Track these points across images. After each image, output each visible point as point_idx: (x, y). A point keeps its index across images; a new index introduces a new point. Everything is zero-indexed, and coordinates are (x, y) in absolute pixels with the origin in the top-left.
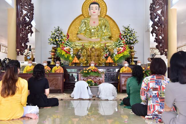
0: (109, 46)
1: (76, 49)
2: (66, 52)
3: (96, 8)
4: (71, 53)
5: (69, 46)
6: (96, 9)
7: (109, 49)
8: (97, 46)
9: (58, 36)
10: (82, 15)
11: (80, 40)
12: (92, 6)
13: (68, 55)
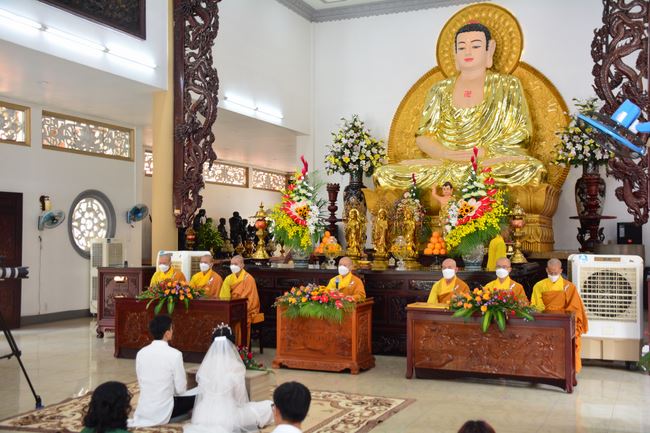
1: (396, 190)
2: (294, 218)
3: (476, 44)
4: (309, 222)
5: (307, 197)
6: (476, 47)
9: (348, 148)
10: (439, 69)
11: (424, 155)
12: (462, 37)
13: (300, 229)
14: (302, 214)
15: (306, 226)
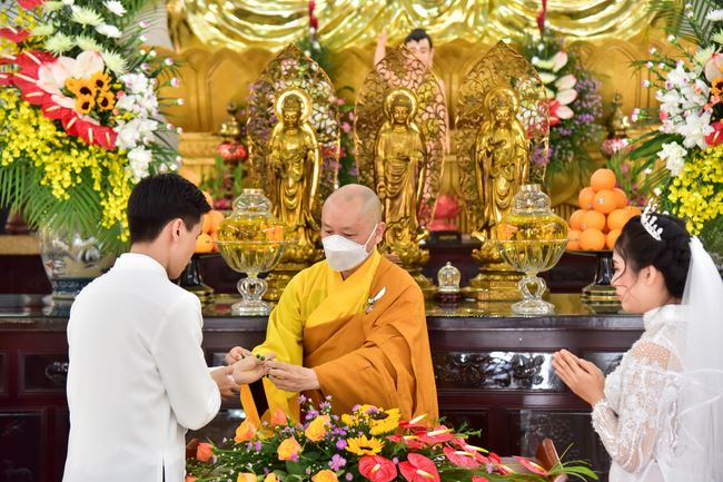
0: (574, 15)
2: (63, 118)
7: (579, 44)
8: (458, 16)
13: (93, 162)
14: (92, 104)
15: (116, 151)
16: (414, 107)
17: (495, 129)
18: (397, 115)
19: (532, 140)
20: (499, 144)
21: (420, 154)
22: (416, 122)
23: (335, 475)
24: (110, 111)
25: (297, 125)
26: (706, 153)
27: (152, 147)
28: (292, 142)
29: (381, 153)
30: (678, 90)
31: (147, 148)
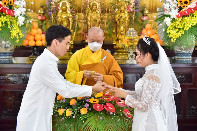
13: (8, 20)
14: (7, 3)
15: (14, 16)
16: (98, 6)
17: (120, 13)
18: (94, 8)
19: (130, 16)
20: (121, 17)
21: (100, 19)
22: (99, 11)
23: (86, 109)
24: (12, 5)
25: (66, 11)
26: (176, 20)
27: (24, 16)
28: (64, 15)
29: (89, 19)
30: (169, 3)
31: (23, 16)
